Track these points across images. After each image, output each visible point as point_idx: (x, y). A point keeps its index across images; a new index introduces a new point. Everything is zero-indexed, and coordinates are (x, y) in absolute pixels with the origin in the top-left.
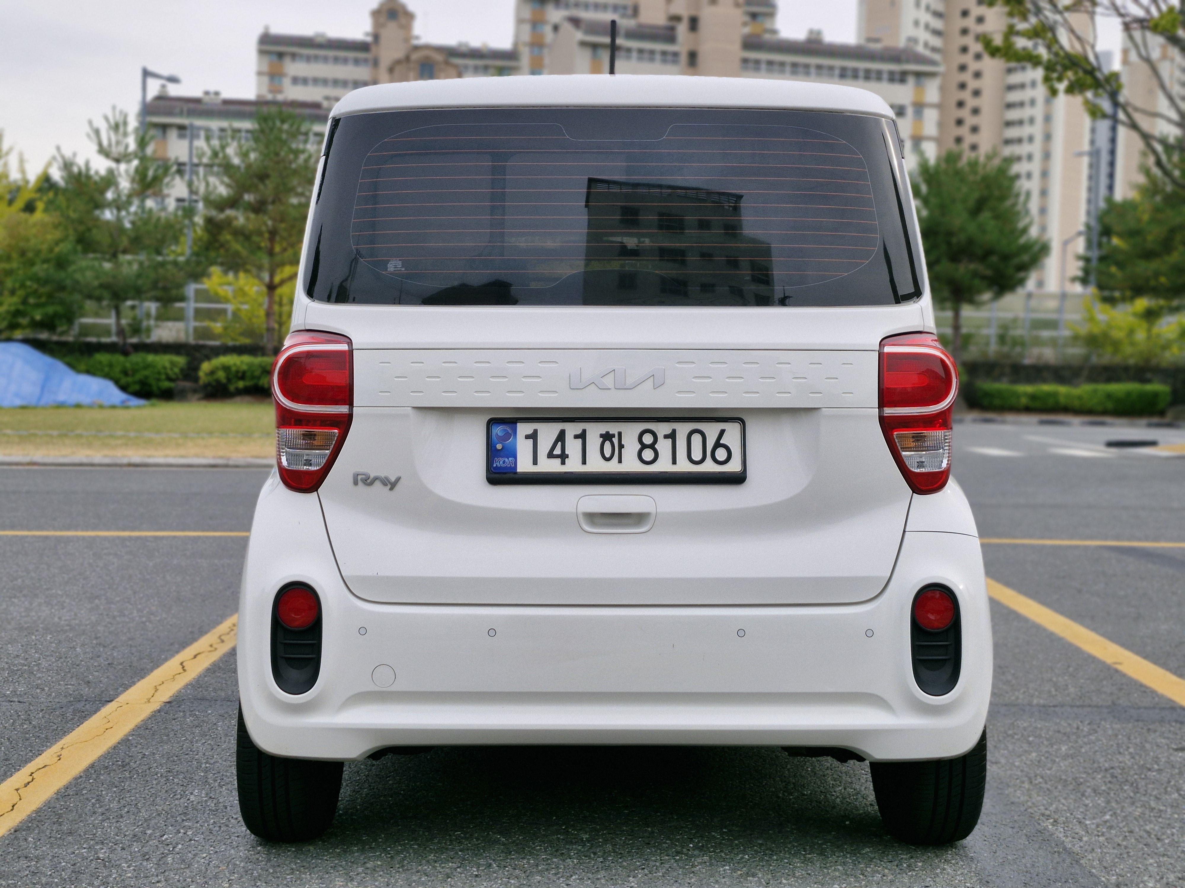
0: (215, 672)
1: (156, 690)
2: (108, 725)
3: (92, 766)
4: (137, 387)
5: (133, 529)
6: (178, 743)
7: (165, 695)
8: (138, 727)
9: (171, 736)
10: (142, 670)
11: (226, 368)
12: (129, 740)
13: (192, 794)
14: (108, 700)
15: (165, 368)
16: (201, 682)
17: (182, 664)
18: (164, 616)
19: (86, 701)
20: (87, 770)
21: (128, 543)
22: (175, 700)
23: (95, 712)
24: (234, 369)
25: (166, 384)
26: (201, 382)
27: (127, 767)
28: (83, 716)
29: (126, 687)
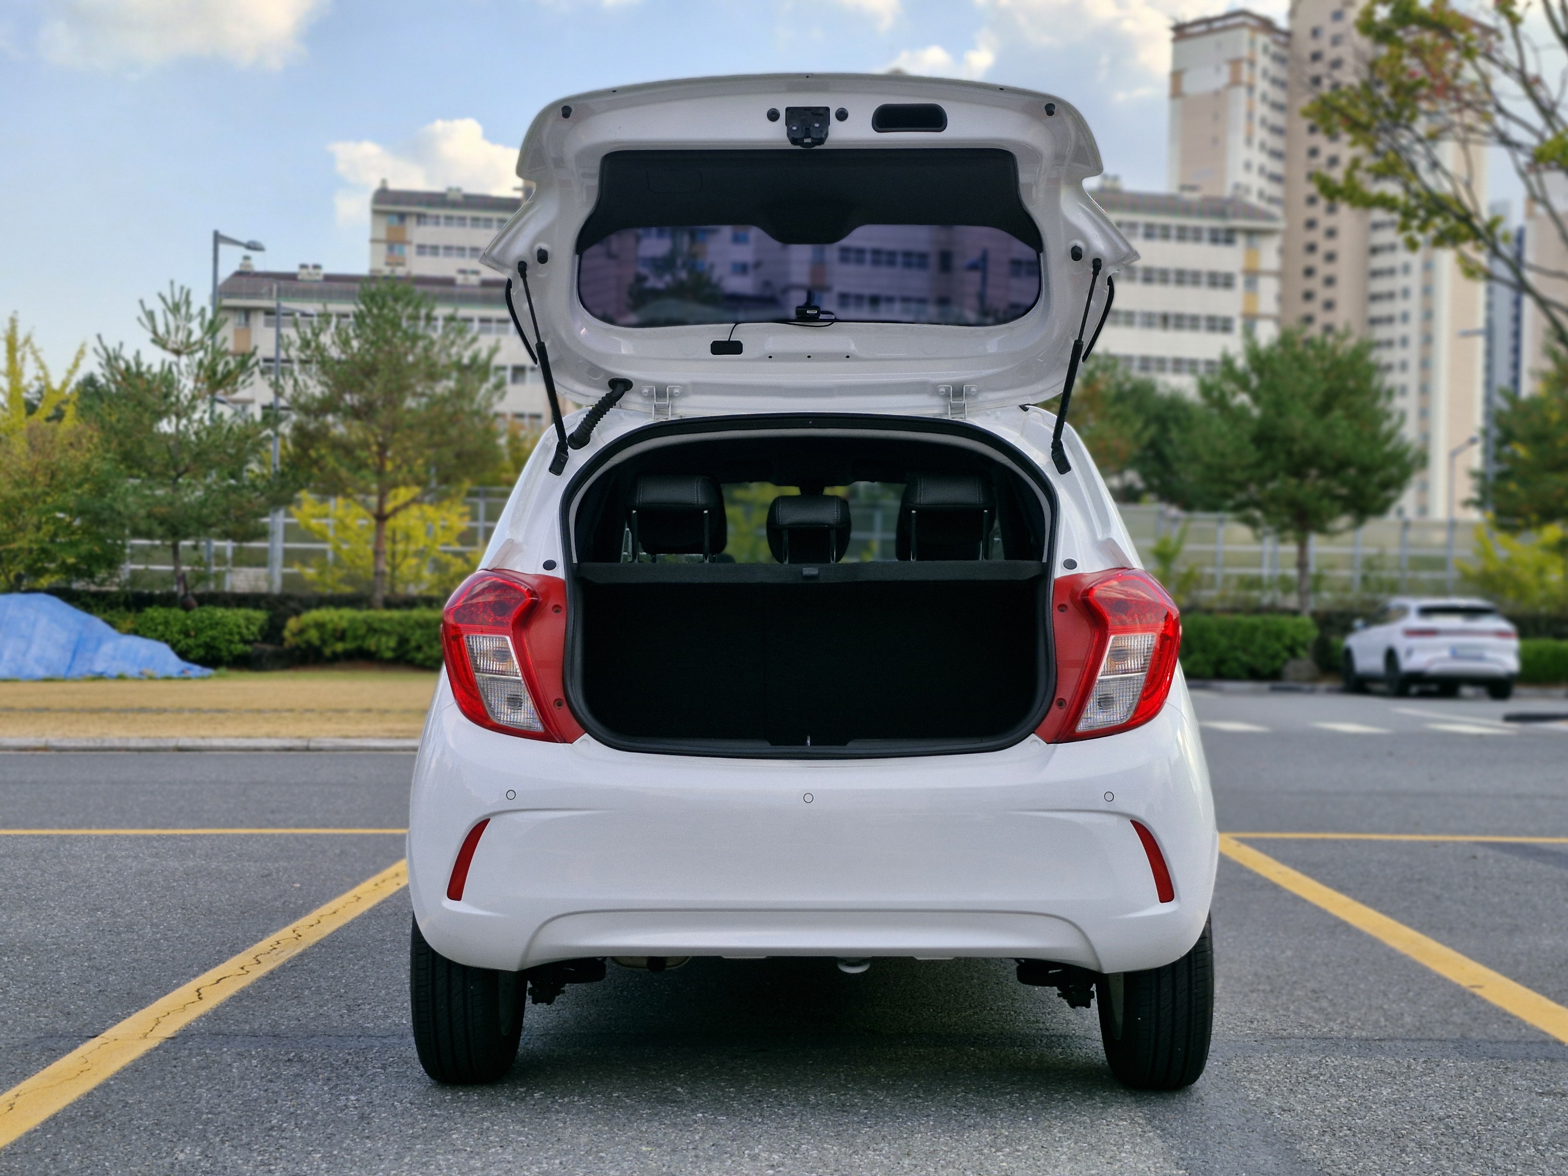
0: (241, 1000)
1: (158, 1022)
2: (88, 1066)
3: (54, 1118)
4: (201, 652)
5: (166, 826)
6: (176, 1088)
7: (169, 1029)
8: (125, 1069)
9: (167, 1079)
10: (144, 998)
11: (320, 626)
12: (108, 1085)
13: (182, 1151)
14: (91, 1035)
15: (239, 626)
16: (220, 1013)
17: (198, 991)
18: (186, 932)
19: (61, 1036)
20: (46, 1123)
21: (156, 844)
22: (181, 1035)
23: (70, 1050)
24: (330, 626)
25: (240, 648)
26: (286, 645)
27: (102, 1118)
28: (53, 1054)
29: (118, 1020)
